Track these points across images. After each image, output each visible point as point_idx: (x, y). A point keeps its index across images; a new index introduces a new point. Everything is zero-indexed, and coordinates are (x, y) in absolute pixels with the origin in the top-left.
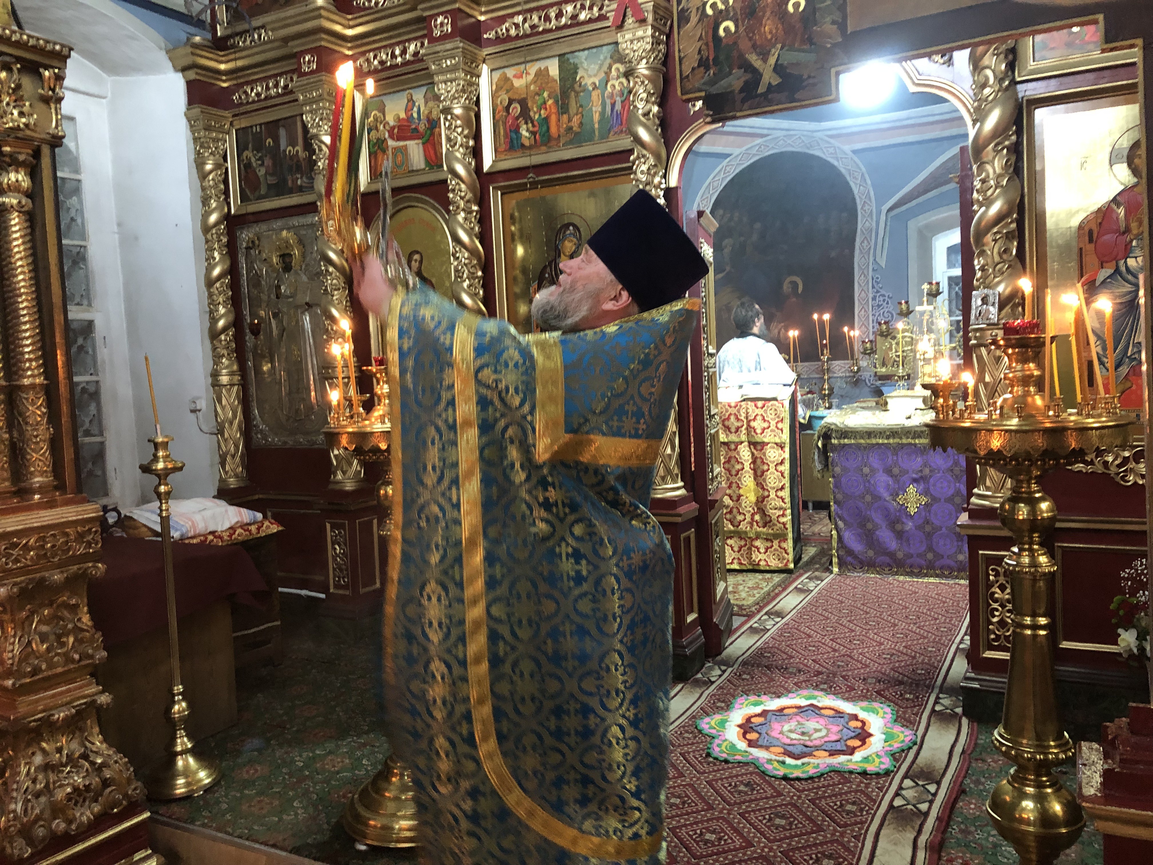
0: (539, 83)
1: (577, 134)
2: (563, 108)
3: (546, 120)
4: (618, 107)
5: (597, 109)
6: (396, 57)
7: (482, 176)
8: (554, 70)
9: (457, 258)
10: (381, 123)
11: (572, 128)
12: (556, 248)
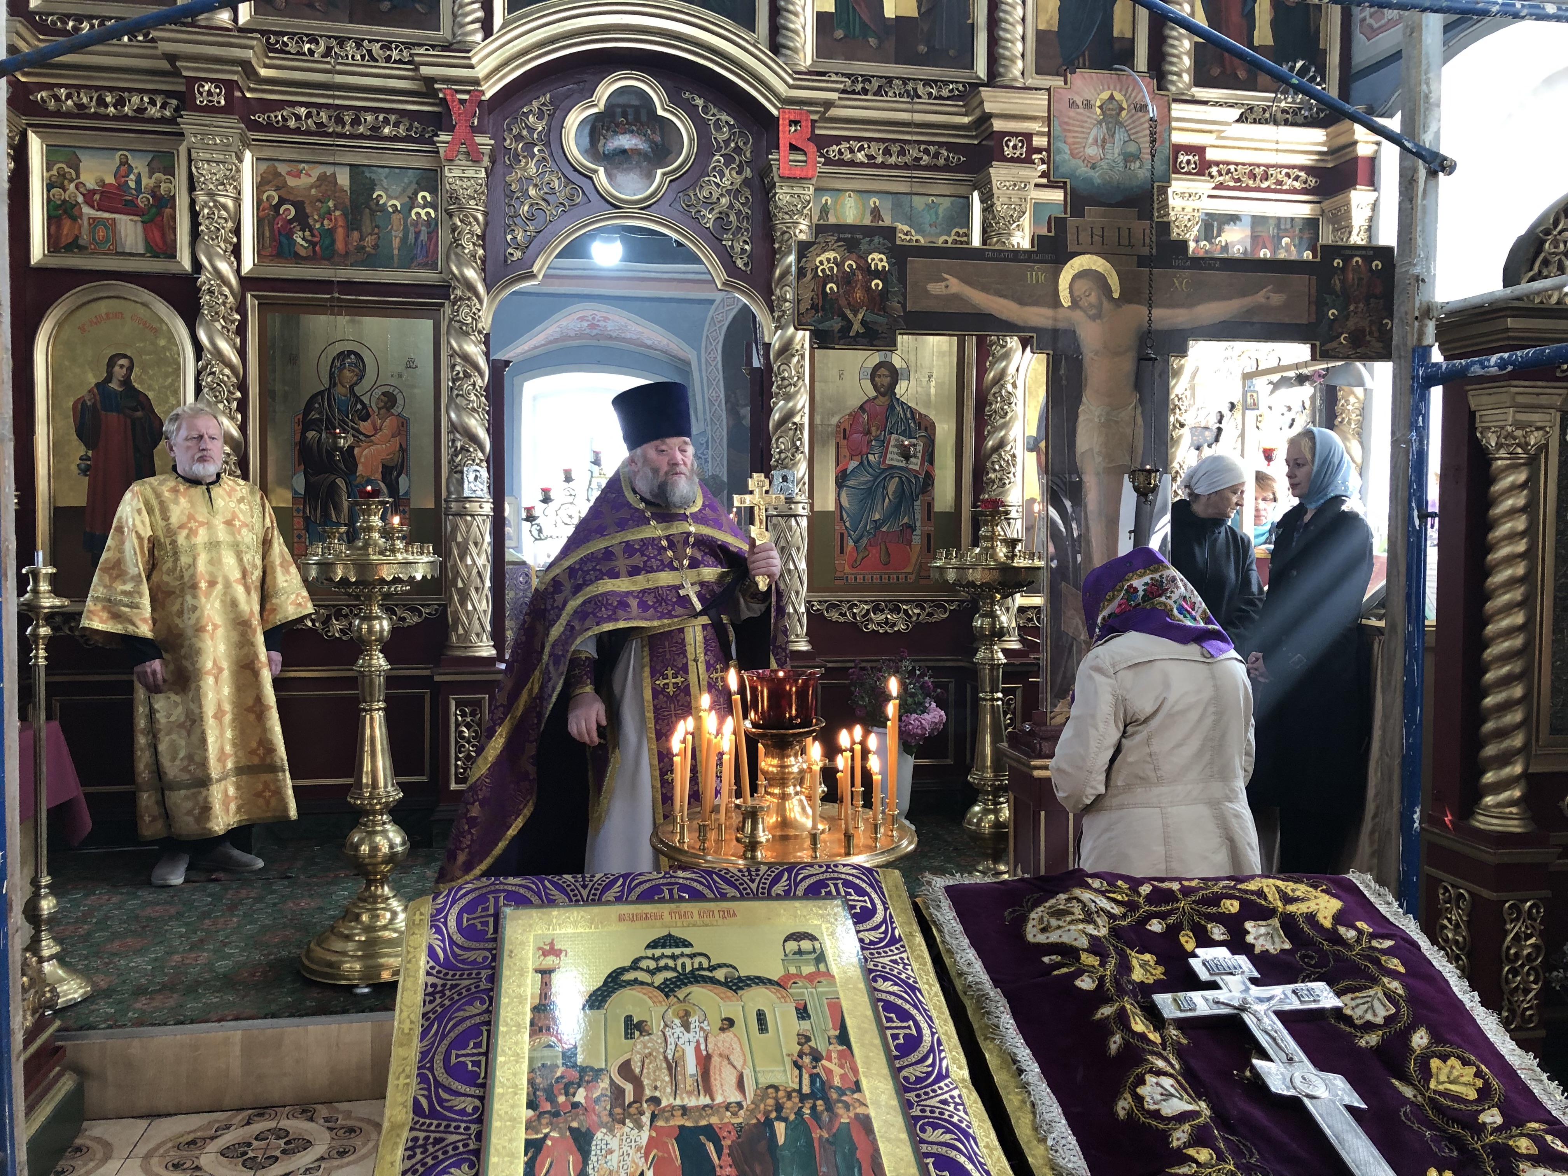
1: (369, 255)
2: (353, 223)
3: (331, 232)
4: (423, 237)
5: (397, 234)
6: (106, 106)
7: (241, 279)
8: (343, 179)
9: (214, 373)
10: (71, 181)
11: (364, 247)
12: (332, 375)
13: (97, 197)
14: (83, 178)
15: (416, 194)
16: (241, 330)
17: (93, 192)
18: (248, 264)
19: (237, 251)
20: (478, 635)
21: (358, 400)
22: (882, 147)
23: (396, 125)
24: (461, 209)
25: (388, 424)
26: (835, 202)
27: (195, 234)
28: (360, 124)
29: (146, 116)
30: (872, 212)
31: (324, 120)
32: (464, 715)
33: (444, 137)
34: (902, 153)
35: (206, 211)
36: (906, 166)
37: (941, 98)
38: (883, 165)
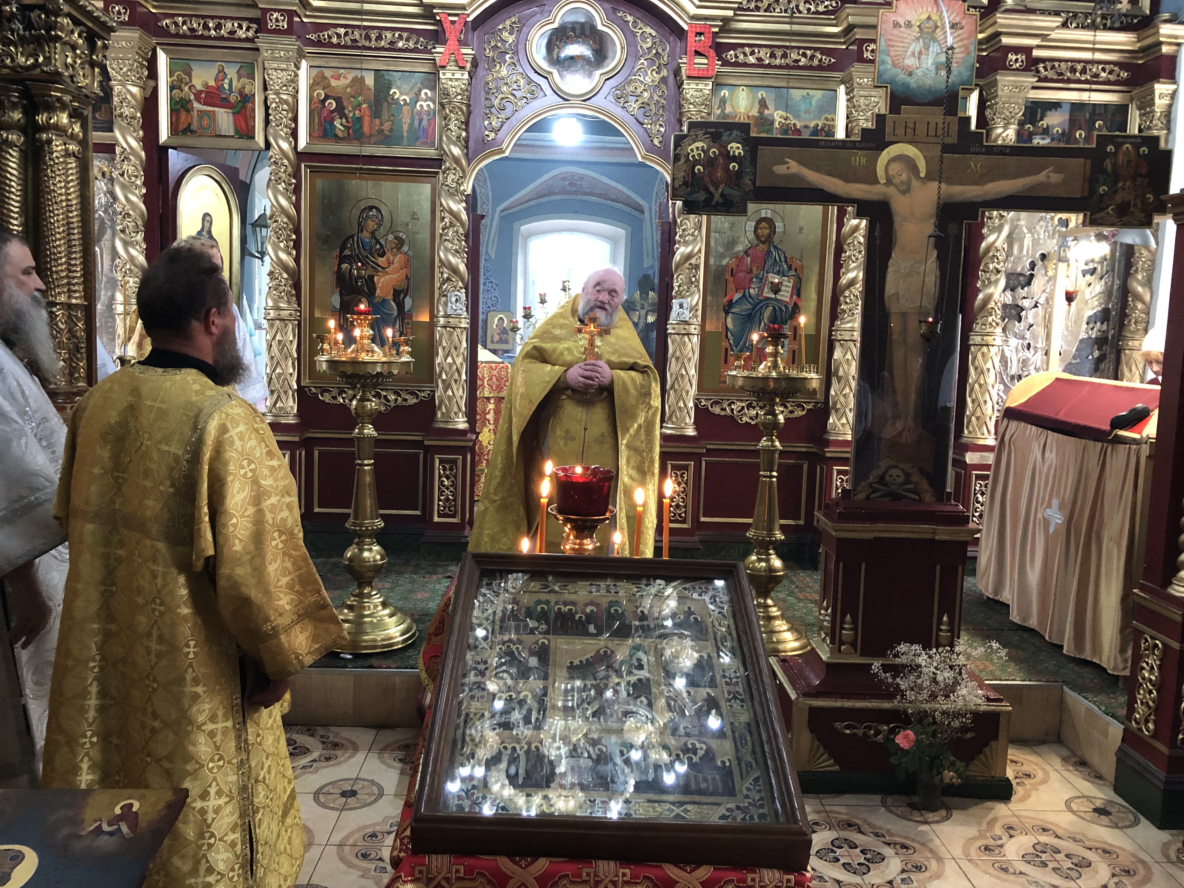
0: (355, 87)
1: (387, 136)
2: (376, 113)
3: (360, 119)
4: (425, 123)
5: (406, 121)
6: (209, 29)
7: (298, 154)
8: (370, 80)
9: (276, 221)
10: (186, 84)
11: (382, 131)
12: (359, 224)
13: (203, 95)
14: (194, 82)
15: (420, 91)
16: (297, 191)
17: (201, 92)
18: (302, 143)
19: (294, 134)
20: (456, 413)
21: (378, 242)
22: (769, 51)
23: (407, 40)
24: (450, 102)
25: (398, 260)
26: (731, 95)
27: (267, 122)
28: (382, 39)
29: (236, 37)
30: (760, 102)
31: (357, 37)
32: (444, 469)
33: (440, 49)
34: (784, 56)
35: (274, 105)
36: (787, 67)
37: (817, 12)
38: (769, 66)
